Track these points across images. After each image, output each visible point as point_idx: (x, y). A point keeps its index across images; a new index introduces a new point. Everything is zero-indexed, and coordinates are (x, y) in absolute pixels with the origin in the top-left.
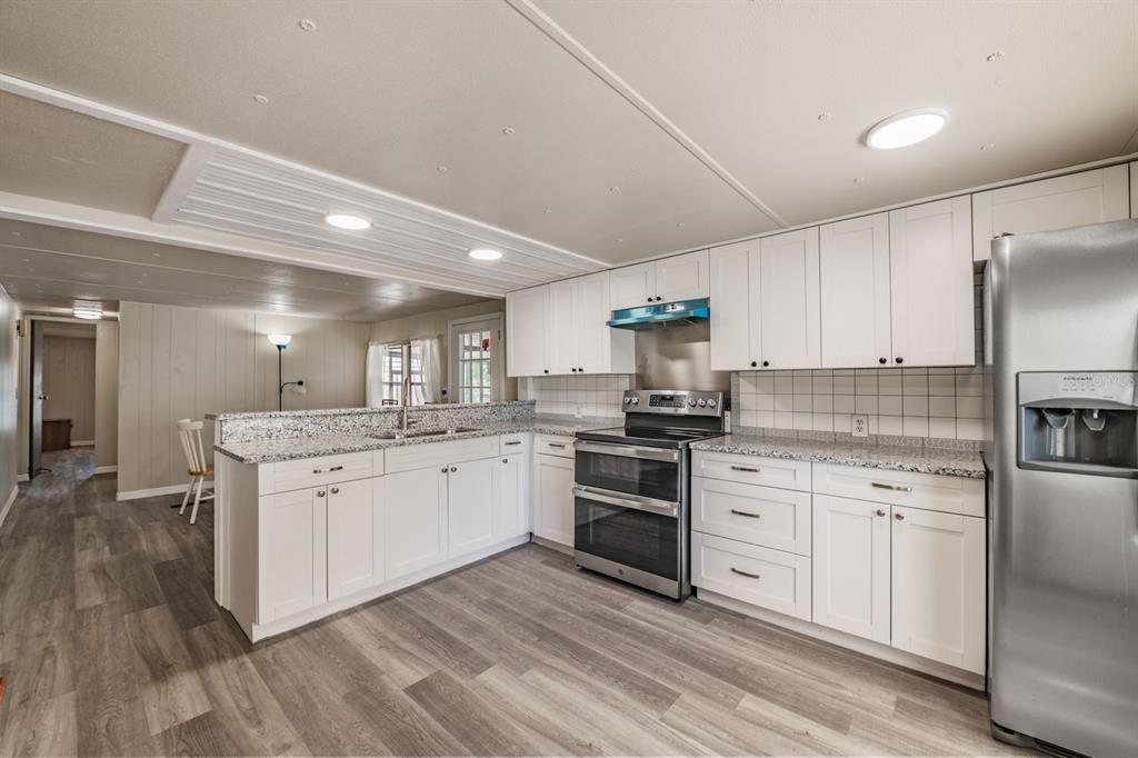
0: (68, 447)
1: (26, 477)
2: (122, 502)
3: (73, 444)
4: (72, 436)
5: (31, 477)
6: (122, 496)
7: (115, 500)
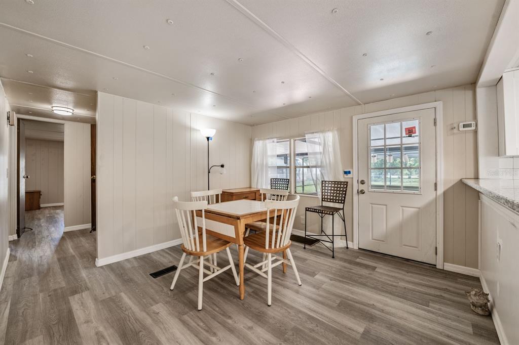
0: (39, 208)
1: (15, 237)
2: (101, 267)
3: (42, 206)
4: (41, 200)
5: (19, 236)
6: (101, 262)
7: (95, 266)
